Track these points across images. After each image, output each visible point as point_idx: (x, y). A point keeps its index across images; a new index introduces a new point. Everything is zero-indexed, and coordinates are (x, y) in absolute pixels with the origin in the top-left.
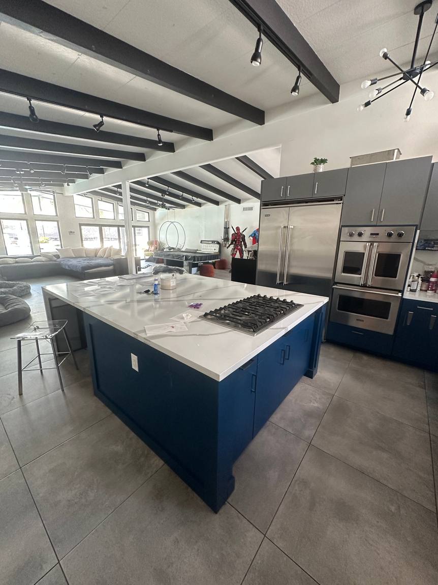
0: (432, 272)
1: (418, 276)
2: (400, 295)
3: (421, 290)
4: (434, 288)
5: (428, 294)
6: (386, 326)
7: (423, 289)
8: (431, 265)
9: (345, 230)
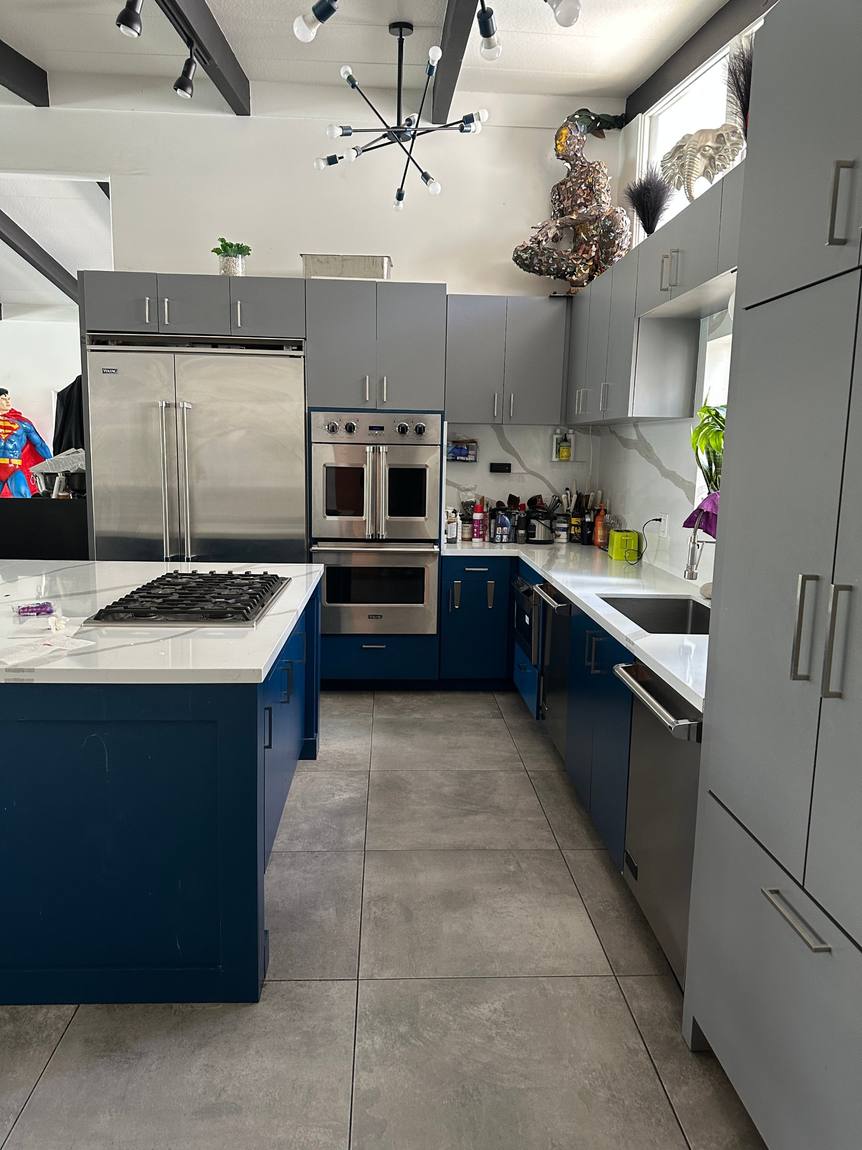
0: (473, 503)
1: (455, 512)
2: (436, 549)
3: (463, 539)
4: (481, 533)
5: (474, 545)
6: (424, 618)
7: (467, 536)
8: (468, 490)
9: (319, 419)
